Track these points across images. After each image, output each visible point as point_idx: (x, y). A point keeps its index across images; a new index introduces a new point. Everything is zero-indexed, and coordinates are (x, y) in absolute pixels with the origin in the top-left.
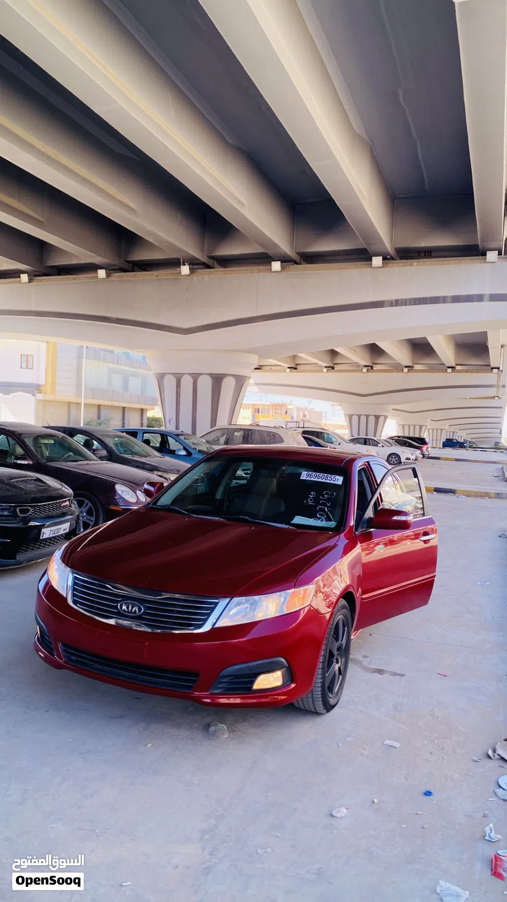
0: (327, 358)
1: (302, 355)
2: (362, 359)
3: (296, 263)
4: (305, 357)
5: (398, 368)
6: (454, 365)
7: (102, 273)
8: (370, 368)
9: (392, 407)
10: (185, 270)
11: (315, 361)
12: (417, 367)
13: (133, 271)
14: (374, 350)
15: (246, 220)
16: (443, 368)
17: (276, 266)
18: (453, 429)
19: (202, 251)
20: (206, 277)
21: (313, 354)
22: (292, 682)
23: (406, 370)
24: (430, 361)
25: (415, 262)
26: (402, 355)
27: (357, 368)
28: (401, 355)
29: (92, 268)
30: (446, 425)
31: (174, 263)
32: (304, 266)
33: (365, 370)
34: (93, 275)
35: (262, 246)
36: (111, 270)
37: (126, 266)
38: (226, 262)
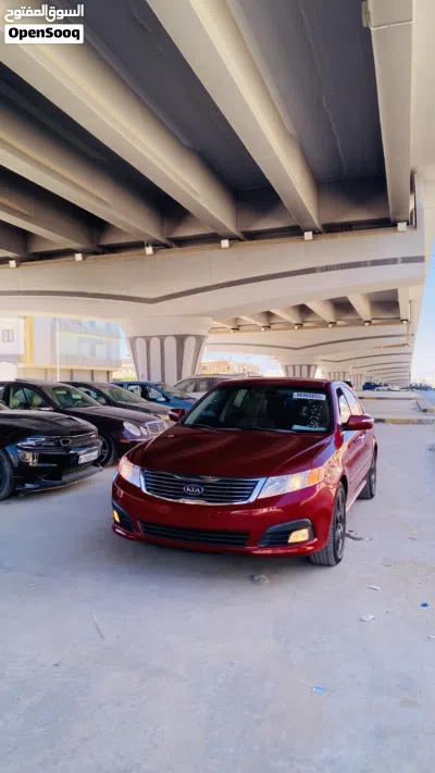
0: (263, 318)
1: (243, 317)
2: (293, 318)
3: (240, 240)
4: (246, 319)
5: (323, 324)
6: (369, 319)
7: (78, 257)
8: (300, 325)
9: (321, 358)
10: (149, 250)
11: (253, 322)
12: (339, 323)
13: (103, 253)
14: (303, 310)
15: (201, 207)
16: (361, 322)
17: (225, 243)
18: (369, 374)
19: (162, 235)
20: (167, 256)
21: (252, 316)
22: (315, 537)
23: (330, 326)
24: (350, 317)
25: (340, 235)
26: (326, 313)
27: (289, 326)
28: (324, 312)
29: (70, 252)
30: (364, 371)
31: (140, 245)
32: (247, 242)
33: (296, 327)
34: (71, 258)
35: (212, 227)
36: (85, 253)
37: (97, 250)
38: (182, 242)
